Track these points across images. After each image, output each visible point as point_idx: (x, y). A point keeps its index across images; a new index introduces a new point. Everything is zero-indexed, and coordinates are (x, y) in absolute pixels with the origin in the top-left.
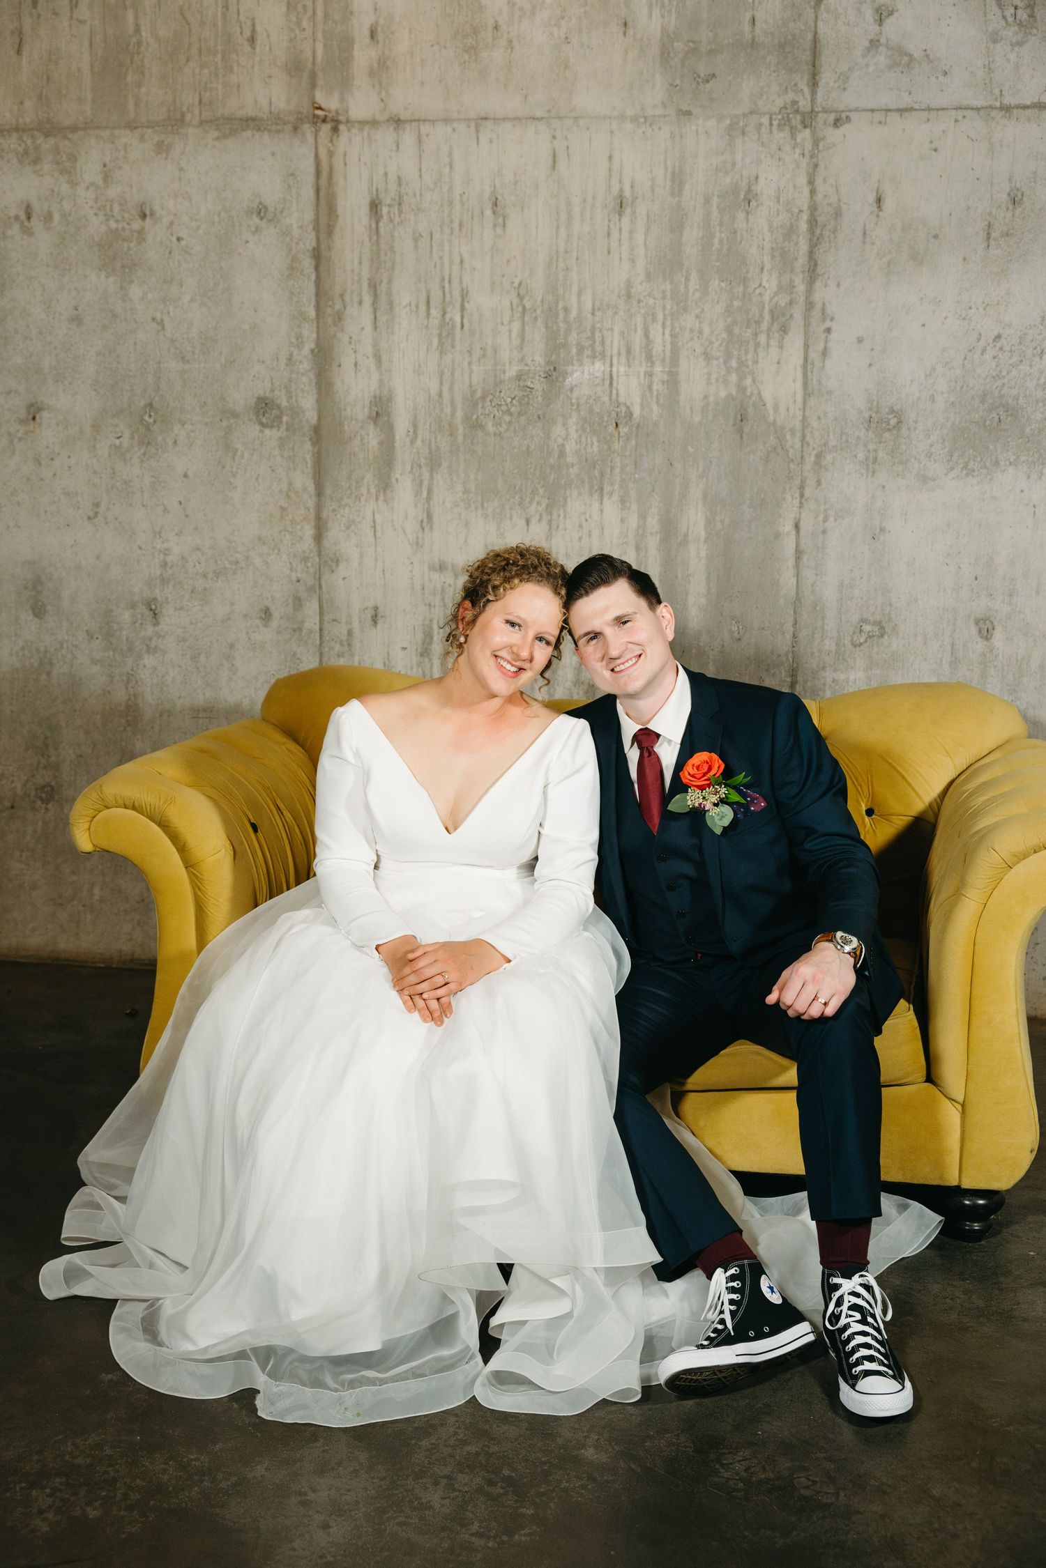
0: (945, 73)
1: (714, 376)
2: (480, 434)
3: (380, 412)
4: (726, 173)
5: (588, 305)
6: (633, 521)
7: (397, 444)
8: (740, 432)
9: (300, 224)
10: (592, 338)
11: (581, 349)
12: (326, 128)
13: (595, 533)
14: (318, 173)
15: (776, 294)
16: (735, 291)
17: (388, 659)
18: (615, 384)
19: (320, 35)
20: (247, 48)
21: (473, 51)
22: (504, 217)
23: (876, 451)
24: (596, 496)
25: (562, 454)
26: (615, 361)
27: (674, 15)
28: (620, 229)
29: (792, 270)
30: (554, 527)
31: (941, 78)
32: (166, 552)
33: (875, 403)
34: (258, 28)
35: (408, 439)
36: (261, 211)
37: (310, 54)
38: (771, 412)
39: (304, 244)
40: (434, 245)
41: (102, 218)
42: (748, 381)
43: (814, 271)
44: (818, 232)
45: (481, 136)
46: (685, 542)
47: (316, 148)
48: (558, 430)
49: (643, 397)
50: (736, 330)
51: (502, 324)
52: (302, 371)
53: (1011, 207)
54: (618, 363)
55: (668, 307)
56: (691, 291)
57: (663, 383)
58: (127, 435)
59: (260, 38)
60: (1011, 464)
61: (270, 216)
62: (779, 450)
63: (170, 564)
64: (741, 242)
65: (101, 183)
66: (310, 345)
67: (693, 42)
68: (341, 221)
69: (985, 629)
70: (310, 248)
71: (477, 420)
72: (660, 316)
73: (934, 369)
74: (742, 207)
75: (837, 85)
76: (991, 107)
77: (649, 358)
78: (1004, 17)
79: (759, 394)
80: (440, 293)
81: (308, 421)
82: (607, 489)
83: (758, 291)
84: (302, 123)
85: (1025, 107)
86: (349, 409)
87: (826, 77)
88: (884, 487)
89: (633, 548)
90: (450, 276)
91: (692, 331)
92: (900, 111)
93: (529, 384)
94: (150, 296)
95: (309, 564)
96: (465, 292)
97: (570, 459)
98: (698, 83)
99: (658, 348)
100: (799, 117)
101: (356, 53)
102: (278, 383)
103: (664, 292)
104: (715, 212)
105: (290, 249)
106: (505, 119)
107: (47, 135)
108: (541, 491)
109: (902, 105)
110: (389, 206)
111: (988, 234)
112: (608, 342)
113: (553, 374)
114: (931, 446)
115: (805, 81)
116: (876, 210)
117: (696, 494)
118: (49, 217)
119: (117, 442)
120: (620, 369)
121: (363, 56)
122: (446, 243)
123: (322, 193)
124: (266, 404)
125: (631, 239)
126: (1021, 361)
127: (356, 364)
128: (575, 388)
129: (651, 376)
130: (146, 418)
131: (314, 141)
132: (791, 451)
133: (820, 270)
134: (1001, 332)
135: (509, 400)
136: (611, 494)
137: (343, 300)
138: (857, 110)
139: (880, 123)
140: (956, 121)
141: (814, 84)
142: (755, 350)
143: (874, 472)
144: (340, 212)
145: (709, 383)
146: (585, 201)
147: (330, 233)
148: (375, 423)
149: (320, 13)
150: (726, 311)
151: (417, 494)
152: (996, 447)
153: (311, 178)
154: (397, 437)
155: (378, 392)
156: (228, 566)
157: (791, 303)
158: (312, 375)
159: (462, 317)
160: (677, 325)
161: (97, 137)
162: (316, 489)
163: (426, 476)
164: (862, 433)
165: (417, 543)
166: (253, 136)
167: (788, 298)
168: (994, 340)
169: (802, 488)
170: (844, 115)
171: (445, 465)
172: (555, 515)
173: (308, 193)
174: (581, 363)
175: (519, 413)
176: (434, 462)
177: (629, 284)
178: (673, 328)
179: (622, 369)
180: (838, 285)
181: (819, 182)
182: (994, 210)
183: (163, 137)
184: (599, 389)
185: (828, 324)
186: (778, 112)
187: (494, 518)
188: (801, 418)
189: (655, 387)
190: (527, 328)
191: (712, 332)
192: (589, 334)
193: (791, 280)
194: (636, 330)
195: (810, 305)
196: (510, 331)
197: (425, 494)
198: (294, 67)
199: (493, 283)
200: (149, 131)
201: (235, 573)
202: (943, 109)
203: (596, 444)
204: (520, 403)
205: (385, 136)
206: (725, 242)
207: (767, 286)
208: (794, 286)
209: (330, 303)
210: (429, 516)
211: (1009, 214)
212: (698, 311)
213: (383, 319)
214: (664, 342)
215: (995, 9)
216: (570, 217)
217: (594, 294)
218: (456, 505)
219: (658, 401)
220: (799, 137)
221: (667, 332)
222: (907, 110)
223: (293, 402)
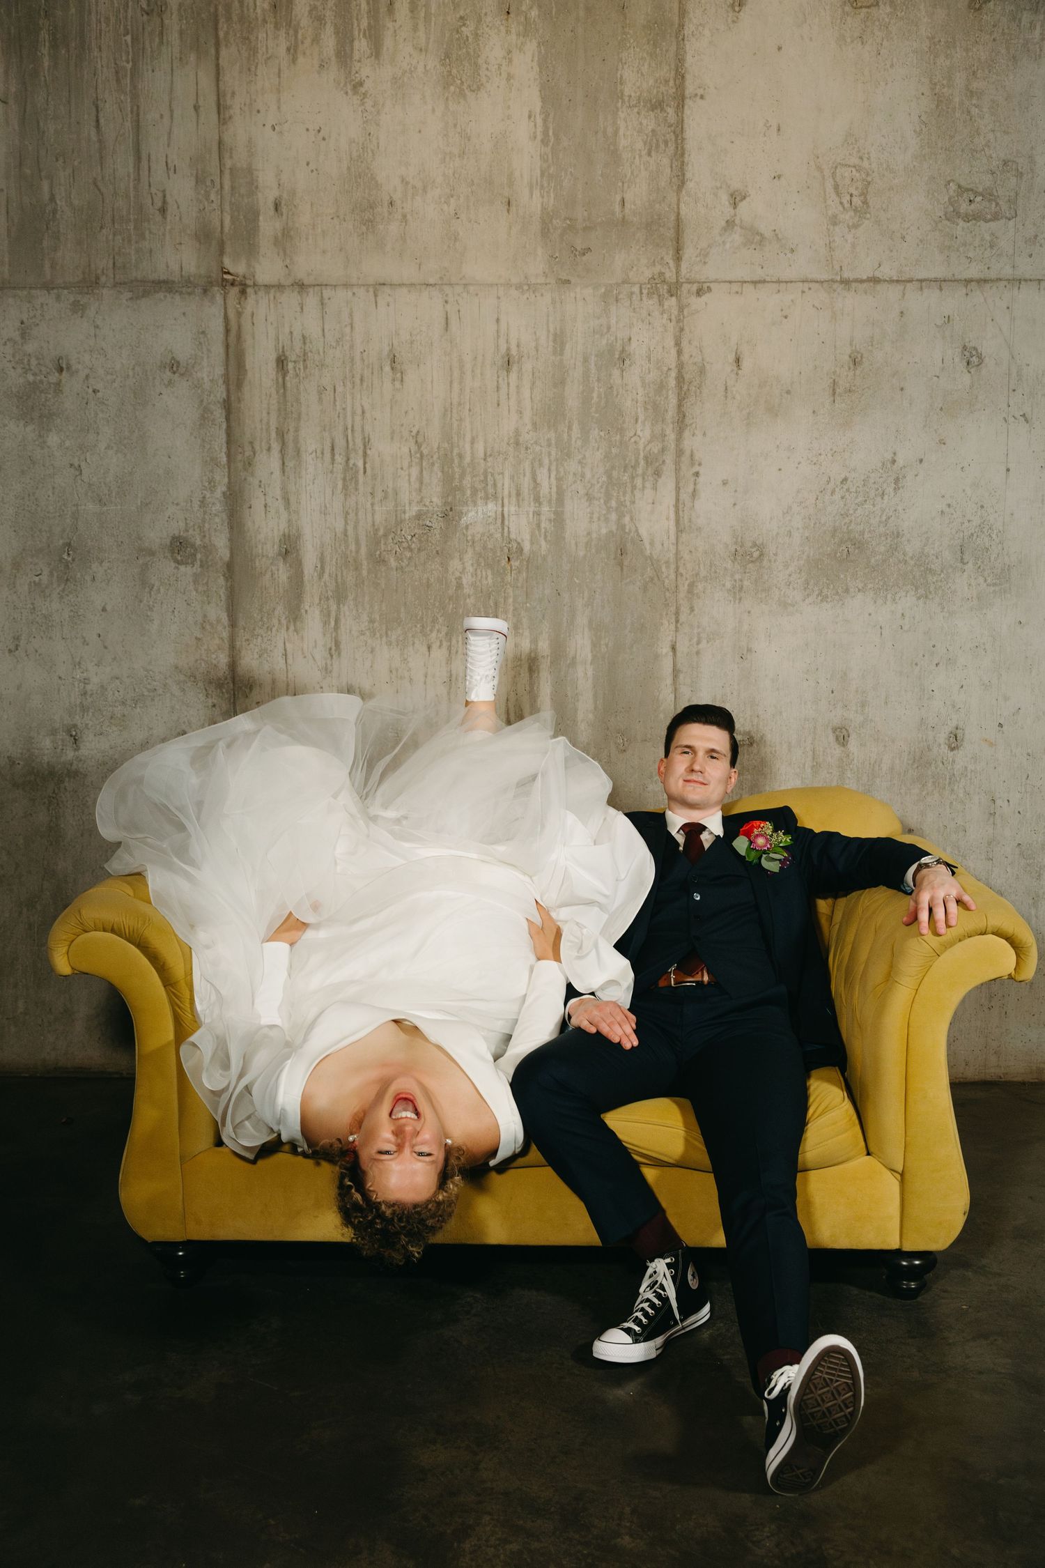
0: (792, 251)
1: (596, 516)
2: (383, 569)
3: (289, 549)
4: (603, 336)
5: (481, 454)
7: (306, 578)
8: (621, 565)
9: (211, 378)
10: (485, 481)
11: (475, 492)
12: (234, 292)
14: (227, 331)
15: (649, 442)
16: (613, 439)
18: (506, 522)
19: (227, 207)
20: (158, 218)
21: (370, 224)
22: (402, 373)
23: (741, 581)
25: (459, 586)
26: (506, 501)
27: (552, 195)
28: (508, 384)
29: (663, 421)
30: (454, 651)
31: (789, 255)
32: (86, 681)
33: (739, 538)
34: (168, 198)
35: (316, 574)
36: (174, 366)
37: (218, 224)
38: (648, 547)
39: (215, 396)
40: (337, 399)
41: (19, 371)
42: (627, 519)
43: (682, 422)
44: (685, 388)
45: (379, 299)
46: (573, 663)
47: (225, 309)
48: (455, 564)
49: (532, 535)
50: (615, 474)
51: (402, 469)
52: (214, 512)
53: (852, 366)
54: (509, 503)
55: (553, 453)
56: (574, 440)
57: (550, 520)
58: (46, 572)
59: (171, 208)
60: (859, 590)
61: (182, 370)
62: (656, 579)
63: (89, 693)
64: (617, 395)
65: (18, 339)
66: (221, 488)
67: (570, 220)
68: (250, 374)
69: (842, 736)
70: (221, 400)
71: (380, 555)
72: (546, 461)
73: (790, 508)
74: (618, 365)
75: (698, 259)
76: (833, 281)
77: (537, 499)
78: (841, 203)
79: (637, 531)
80: (343, 443)
81: (221, 559)
83: (633, 440)
84: (212, 286)
85: (862, 281)
86: (260, 547)
87: (689, 253)
88: (749, 612)
89: (527, 670)
90: (353, 426)
91: (574, 474)
92: (755, 283)
93: (428, 523)
94: (68, 443)
95: (224, 691)
96: (367, 440)
97: (467, 590)
98: (575, 256)
99: (544, 490)
100: (665, 287)
101: (262, 224)
102: (192, 524)
103: (549, 440)
104: (592, 366)
105: (202, 401)
106: (400, 285)
108: (441, 620)
109: (756, 278)
110: (295, 362)
111: (834, 390)
112: (499, 485)
113: (450, 514)
114: (790, 575)
115: (671, 256)
116: (735, 369)
117: (582, 620)
119: (37, 579)
120: (510, 508)
121: (268, 226)
122: (349, 397)
123: (231, 350)
124: (180, 543)
125: (518, 392)
126: (866, 501)
127: (265, 506)
128: (470, 527)
129: (539, 515)
130: (65, 556)
131: (223, 303)
132: (667, 581)
133: (688, 421)
134: (847, 475)
135: (409, 537)
137: (253, 448)
138: (716, 281)
139: (737, 293)
140: (803, 292)
141: (678, 259)
142: (632, 492)
143: (740, 599)
144: (248, 367)
145: (591, 521)
146: (475, 358)
147: (239, 385)
148: (284, 559)
149: (227, 187)
150: (605, 457)
151: (326, 623)
152: (846, 576)
153: (221, 336)
154: (306, 572)
155: (286, 531)
156: (146, 693)
157: (663, 450)
158: (224, 516)
159: (365, 463)
160: (561, 470)
161: (14, 296)
162: (229, 620)
163: (334, 608)
164: (729, 565)
165: (326, 669)
166: (165, 297)
167: (660, 446)
168: (842, 483)
169: (677, 614)
170: (705, 286)
171: (351, 597)
172: (454, 641)
173: (218, 349)
174: (475, 503)
175: (419, 549)
176: (340, 596)
177: (517, 433)
178: (558, 471)
179: (513, 509)
180: (704, 434)
181: (684, 343)
182: (838, 370)
183: (79, 297)
184: (492, 527)
185: (696, 468)
186: (647, 281)
187: (397, 646)
188: (674, 552)
189: (543, 525)
190: (424, 472)
191: (593, 476)
192: (482, 478)
193: (663, 430)
194: (524, 475)
195: (680, 453)
196: (409, 475)
197: (333, 624)
198: (205, 236)
199: (393, 432)
200: (66, 292)
201: (153, 700)
202: (791, 282)
203: (490, 577)
204: (420, 541)
205: (290, 299)
206: (603, 396)
207: (641, 435)
208: (665, 436)
209: (240, 450)
210: (337, 644)
211: (851, 373)
212: (580, 457)
213: (290, 464)
214: (550, 485)
215: (833, 196)
216: (462, 373)
217: (485, 442)
218: (362, 633)
219: (546, 537)
220: (666, 304)
221: (553, 476)
222: (760, 282)
223: (206, 540)
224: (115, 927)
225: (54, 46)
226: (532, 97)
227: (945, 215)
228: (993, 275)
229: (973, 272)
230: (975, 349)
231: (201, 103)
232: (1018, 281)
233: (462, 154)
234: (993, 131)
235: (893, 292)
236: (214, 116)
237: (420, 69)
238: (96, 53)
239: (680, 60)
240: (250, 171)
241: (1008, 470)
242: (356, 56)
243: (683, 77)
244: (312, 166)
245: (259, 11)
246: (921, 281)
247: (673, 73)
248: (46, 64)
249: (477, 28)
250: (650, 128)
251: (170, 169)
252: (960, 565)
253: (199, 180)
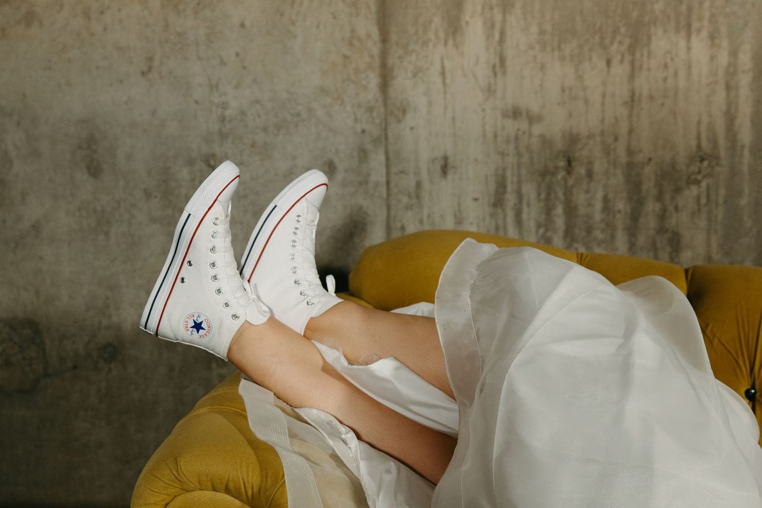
6: (723, 58)
13: (682, 73)
17: (460, 211)
24: (683, 33)
30: (637, 64)
32: (224, 106)
63: (228, 119)
82: (695, 25)
95: (375, 115)
108: (623, 30)
136: (699, 31)
151: (489, 36)
156: (289, 118)
162: (380, 35)
163: (498, 17)
165: (489, 89)
171: (518, 5)
172: (638, 56)
176: (506, 3)
187: (571, 60)
197: (498, 36)
201: (296, 125)
210: (502, 60)
218: (531, 47)
224: (231, 485)
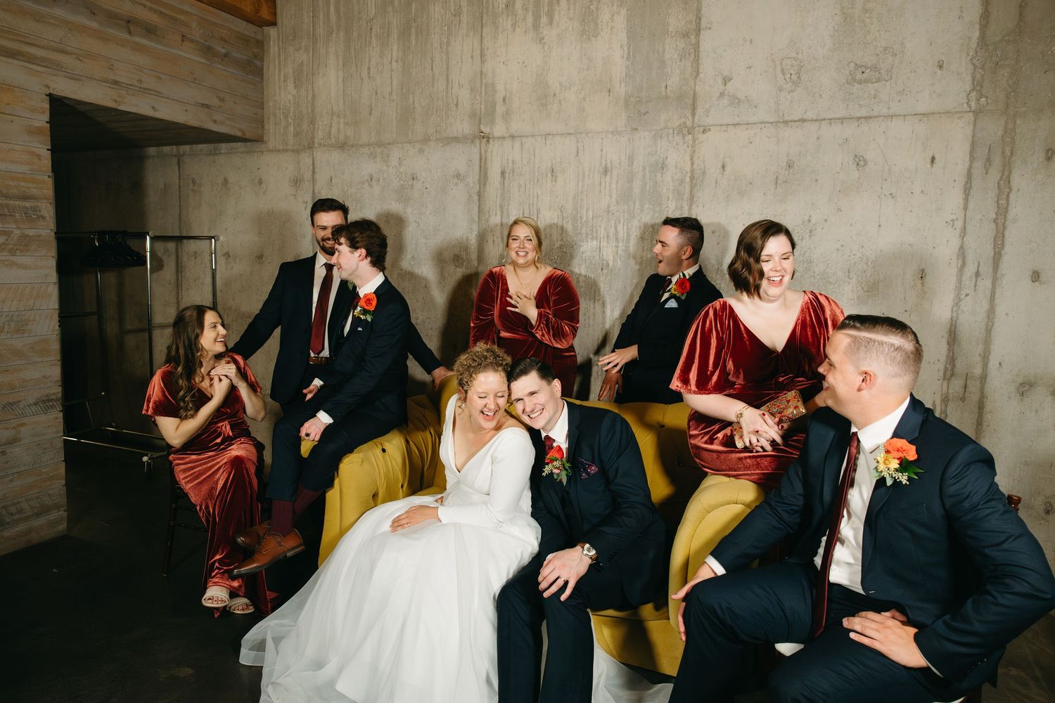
0: (756, 106)
4: (653, 156)
5: (591, 216)
9: (473, 181)
11: (587, 235)
14: (481, 159)
15: (674, 211)
16: (656, 209)
18: (601, 251)
19: (483, 102)
20: (455, 109)
21: (544, 105)
22: (556, 177)
26: (602, 240)
27: (630, 85)
28: (605, 182)
29: (682, 199)
31: (754, 109)
34: (459, 100)
36: (458, 176)
37: (479, 110)
39: (474, 190)
40: (526, 189)
41: (398, 180)
43: (692, 200)
44: (694, 182)
45: (547, 142)
47: (480, 149)
49: (614, 256)
52: (472, 243)
53: (787, 169)
54: (603, 242)
55: (626, 216)
56: (636, 209)
57: (623, 250)
58: (403, 269)
59: (460, 104)
61: (461, 178)
64: (659, 187)
65: (398, 166)
66: (475, 233)
67: (639, 97)
68: (489, 180)
70: (477, 191)
72: (622, 220)
74: (660, 171)
75: (705, 114)
76: (778, 122)
77: (617, 239)
78: (785, 79)
80: (528, 211)
81: (473, 265)
83: (666, 209)
84: (475, 139)
85: (795, 121)
86: (489, 260)
87: (699, 111)
90: (532, 203)
91: (636, 227)
92: (734, 125)
93: (564, 250)
94: (414, 212)
96: (538, 210)
97: (581, 284)
98: (641, 116)
99: (620, 235)
100: (686, 129)
101: (497, 108)
102: (462, 249)
103: (624, 210)
104: (648, 174)
105: (469, 192)
107: (379, 147)
109: (735, 122)
110: (509, 173)
111: (776, 182)
112: (599, 233)
113: (575, 246)
115: (690, 113)
116: (722, 171)
118: (379, 180)
119: (400, 272)
120: (604, 244)
121: (500, 109)
122: (531, 189)
123: (482, 168)
124: (458, 257)
125: (610, 186)
127: (493, 241)
128: (584, 253)
129: (617, 247)
130: (411, 262)
131: (479, 146)
133: (695, 200)
135: (556, 257)
136: (599, 300)
137: (489, 214)
138: (713, 125)
139: (724, 131)
140: (761, 129)
141: (693, 115)
144: (489, 176)
145: (643, 251)
146: (590, 169)
147: (485, 184)
149: (483, 92)
153: (478, 163)
158: (475, 245)
161: (397, 147)
166: (456, 145)
170: (707, 128)
173: (477, 168)
174: (587, 241)
175: (560, 263)
177: (609, 206)
179: (605, 244)
181: (695, 159)
182: (779, 171)
183: (422, 146)
184: (594, 253)
186: (677, 127)
189: (619, 253)
192: (591, 229)
193: (682, 204)
194: (611, 227)
196: (557, 227)
198: (473, 115)
199: (550, 206)
200: (417, 144)
202: (754, 124)
204: (560, 259)
205: (508, 143)
206: (652, 187)
207: (670, 207)
209: (484, 215)
211: (787, 172)
212: (639, 218)
214: (623, 232)
215: (781, 75)
216: (584, 176)
217: (593, 210)
219: (620, 258)
220: (687, 138)
221: (625, 227)
222: (737, 124)
223: (468, 256)
225: (417, 35)
226: (622, 36)
227: (847, 81)
228: (875, 113)
229: (863, 113)
230: (862, 157)
231: (474, 54)
232: (892, 117)
233: (588, 69)
234: (878, 31)
235: (813, 127)
236: (479, 60)
237: (571, 28)
238: (433, 36)
239: (699, 10)
240: (493, 84)
241: (880, 226)
242: (542, 26)
243: (700, 19)
244: (520, 80)
245: (500, 8)
246: (831, 119)
247: (695, 17)
248: (413, 43)
249: (598, 5)
250: (682, 47)
251: (461, 86)
252: (847, 279)
253: (472, 90)
